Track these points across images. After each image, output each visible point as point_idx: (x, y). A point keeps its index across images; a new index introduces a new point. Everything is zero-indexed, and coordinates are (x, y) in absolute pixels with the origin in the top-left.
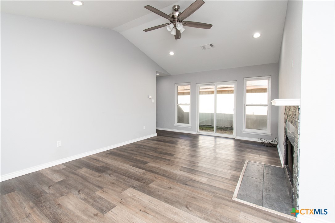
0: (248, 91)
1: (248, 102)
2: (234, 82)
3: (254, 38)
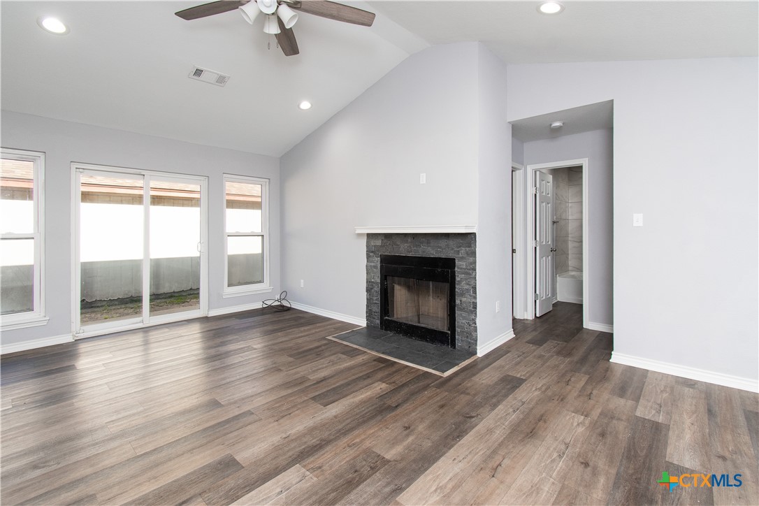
0: (232, 204)
1: (230, 228)
2: (202, 178)
3: (301, 109)
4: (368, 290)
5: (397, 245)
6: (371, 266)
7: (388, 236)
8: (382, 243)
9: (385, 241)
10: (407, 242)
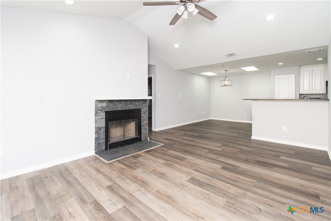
4: (96, 133)
5: (116, 105)
6: (99, 119)
7: (110, 101)
8: (107, 105)
9: (109, 104)
10: (122, 104)
